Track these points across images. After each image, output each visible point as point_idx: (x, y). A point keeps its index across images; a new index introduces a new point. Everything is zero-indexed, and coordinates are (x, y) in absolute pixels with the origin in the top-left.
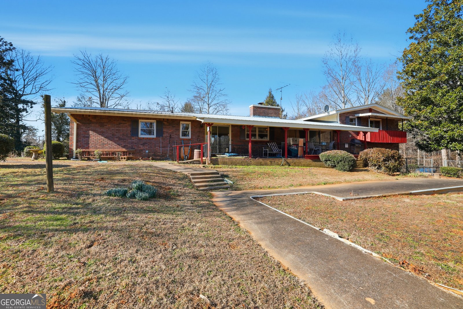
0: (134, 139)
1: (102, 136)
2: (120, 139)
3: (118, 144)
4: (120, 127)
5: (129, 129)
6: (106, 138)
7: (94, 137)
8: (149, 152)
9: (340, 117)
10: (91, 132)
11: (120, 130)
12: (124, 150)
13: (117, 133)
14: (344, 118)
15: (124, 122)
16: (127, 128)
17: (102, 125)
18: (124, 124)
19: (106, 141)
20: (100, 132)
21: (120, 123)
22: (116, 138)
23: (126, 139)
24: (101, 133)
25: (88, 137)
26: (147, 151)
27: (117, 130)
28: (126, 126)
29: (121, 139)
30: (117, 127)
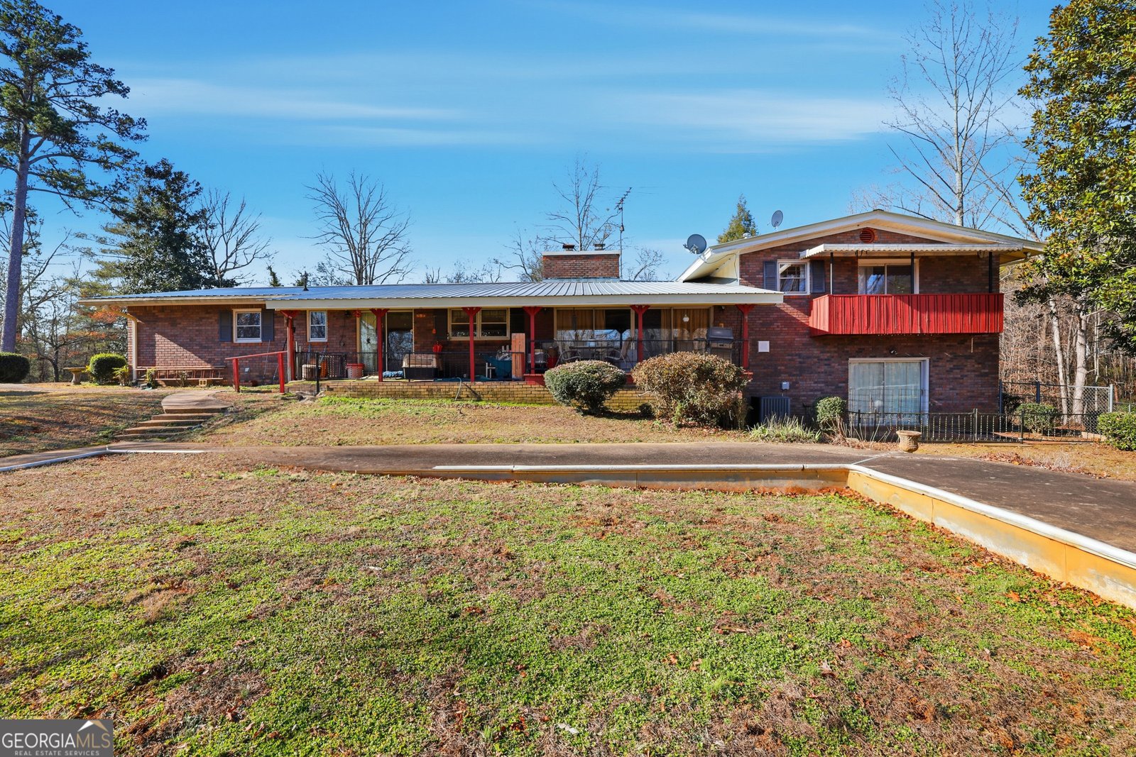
0: (225, 347)
1: (175, 342)
2: (202, 347)
3: (199, 357)
4: (201, 325)
5: (217, 327)
6: (180, 346)
7: (163, 345)
8: (250, 371)
9: (742, 264)
10: (158, 337)
11: (201, 330)
12: (209, 367)
13: (196, 336)
14: (754, 267)
15: (207, 316)
16: (211, 327)
17: (173, 323)
18: (208, 318)
19: (182, 351)
20: (171, 336)
21: (201, 319)
22: (196, 345)
23: (211, 347)
24: (173, 338)
25: (154, 346)
26: (247, 370)
27: (197, 330)
28: (211, 323)
29: (205, 347)
30: (197, 326)
